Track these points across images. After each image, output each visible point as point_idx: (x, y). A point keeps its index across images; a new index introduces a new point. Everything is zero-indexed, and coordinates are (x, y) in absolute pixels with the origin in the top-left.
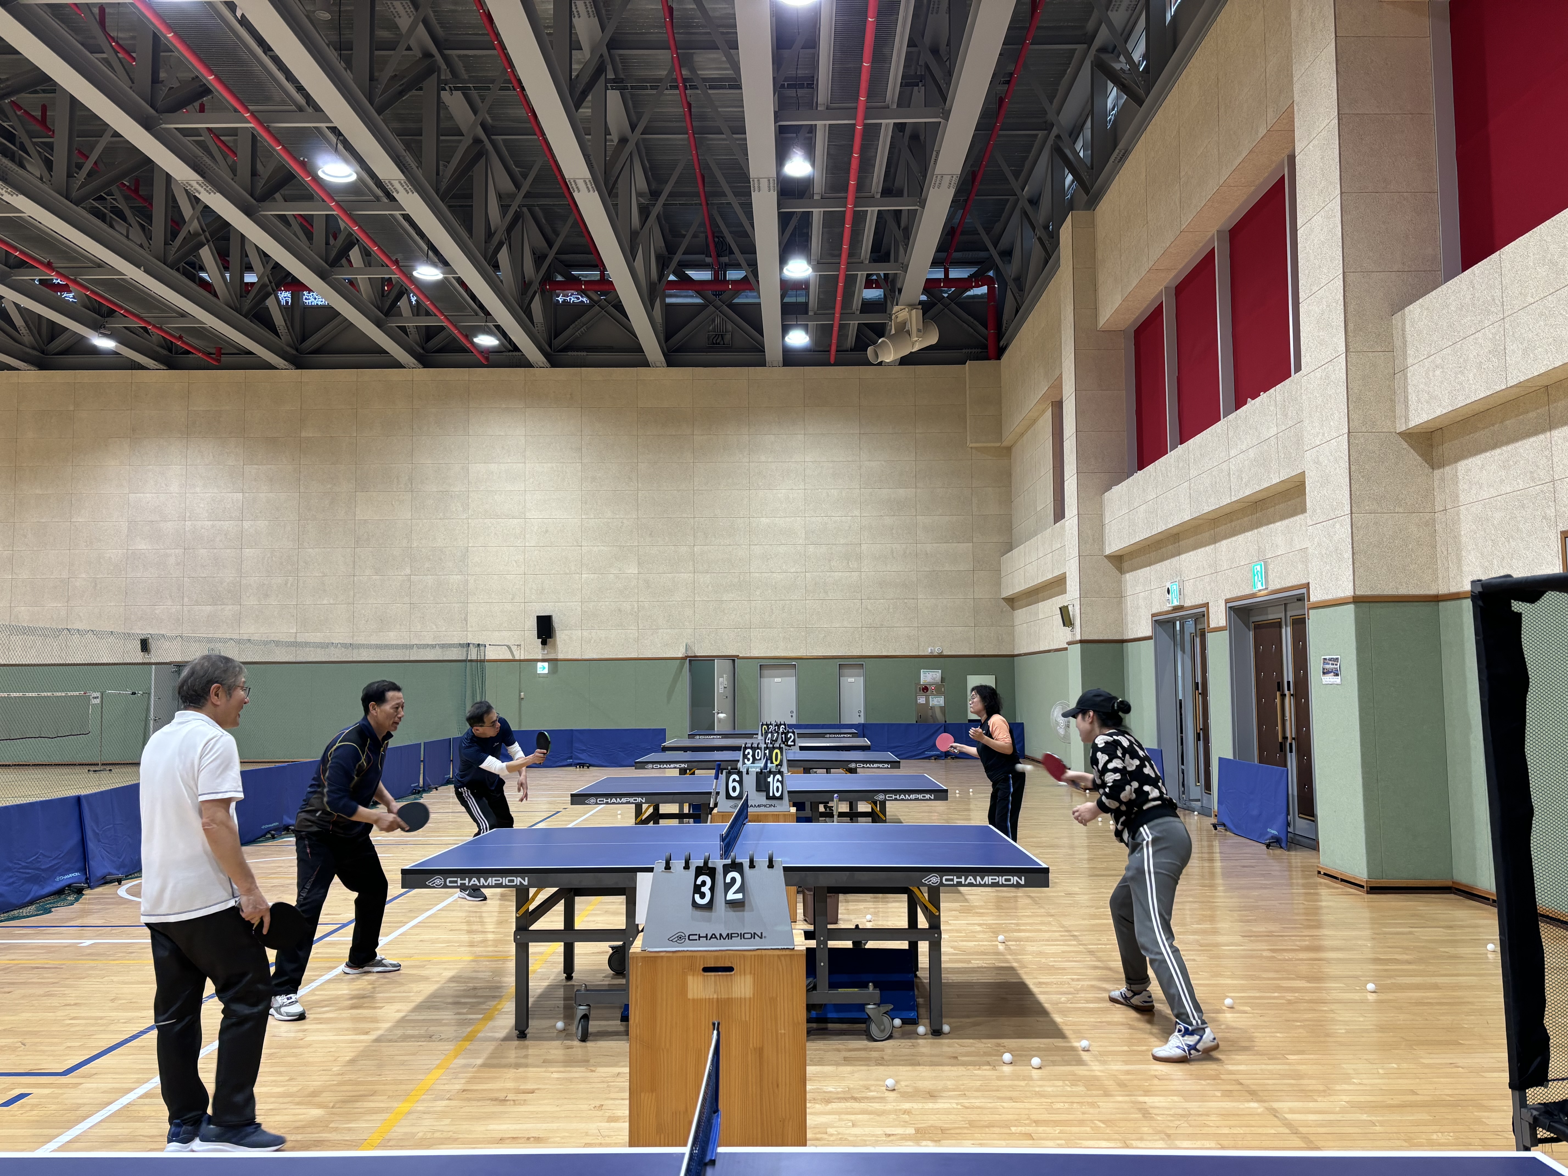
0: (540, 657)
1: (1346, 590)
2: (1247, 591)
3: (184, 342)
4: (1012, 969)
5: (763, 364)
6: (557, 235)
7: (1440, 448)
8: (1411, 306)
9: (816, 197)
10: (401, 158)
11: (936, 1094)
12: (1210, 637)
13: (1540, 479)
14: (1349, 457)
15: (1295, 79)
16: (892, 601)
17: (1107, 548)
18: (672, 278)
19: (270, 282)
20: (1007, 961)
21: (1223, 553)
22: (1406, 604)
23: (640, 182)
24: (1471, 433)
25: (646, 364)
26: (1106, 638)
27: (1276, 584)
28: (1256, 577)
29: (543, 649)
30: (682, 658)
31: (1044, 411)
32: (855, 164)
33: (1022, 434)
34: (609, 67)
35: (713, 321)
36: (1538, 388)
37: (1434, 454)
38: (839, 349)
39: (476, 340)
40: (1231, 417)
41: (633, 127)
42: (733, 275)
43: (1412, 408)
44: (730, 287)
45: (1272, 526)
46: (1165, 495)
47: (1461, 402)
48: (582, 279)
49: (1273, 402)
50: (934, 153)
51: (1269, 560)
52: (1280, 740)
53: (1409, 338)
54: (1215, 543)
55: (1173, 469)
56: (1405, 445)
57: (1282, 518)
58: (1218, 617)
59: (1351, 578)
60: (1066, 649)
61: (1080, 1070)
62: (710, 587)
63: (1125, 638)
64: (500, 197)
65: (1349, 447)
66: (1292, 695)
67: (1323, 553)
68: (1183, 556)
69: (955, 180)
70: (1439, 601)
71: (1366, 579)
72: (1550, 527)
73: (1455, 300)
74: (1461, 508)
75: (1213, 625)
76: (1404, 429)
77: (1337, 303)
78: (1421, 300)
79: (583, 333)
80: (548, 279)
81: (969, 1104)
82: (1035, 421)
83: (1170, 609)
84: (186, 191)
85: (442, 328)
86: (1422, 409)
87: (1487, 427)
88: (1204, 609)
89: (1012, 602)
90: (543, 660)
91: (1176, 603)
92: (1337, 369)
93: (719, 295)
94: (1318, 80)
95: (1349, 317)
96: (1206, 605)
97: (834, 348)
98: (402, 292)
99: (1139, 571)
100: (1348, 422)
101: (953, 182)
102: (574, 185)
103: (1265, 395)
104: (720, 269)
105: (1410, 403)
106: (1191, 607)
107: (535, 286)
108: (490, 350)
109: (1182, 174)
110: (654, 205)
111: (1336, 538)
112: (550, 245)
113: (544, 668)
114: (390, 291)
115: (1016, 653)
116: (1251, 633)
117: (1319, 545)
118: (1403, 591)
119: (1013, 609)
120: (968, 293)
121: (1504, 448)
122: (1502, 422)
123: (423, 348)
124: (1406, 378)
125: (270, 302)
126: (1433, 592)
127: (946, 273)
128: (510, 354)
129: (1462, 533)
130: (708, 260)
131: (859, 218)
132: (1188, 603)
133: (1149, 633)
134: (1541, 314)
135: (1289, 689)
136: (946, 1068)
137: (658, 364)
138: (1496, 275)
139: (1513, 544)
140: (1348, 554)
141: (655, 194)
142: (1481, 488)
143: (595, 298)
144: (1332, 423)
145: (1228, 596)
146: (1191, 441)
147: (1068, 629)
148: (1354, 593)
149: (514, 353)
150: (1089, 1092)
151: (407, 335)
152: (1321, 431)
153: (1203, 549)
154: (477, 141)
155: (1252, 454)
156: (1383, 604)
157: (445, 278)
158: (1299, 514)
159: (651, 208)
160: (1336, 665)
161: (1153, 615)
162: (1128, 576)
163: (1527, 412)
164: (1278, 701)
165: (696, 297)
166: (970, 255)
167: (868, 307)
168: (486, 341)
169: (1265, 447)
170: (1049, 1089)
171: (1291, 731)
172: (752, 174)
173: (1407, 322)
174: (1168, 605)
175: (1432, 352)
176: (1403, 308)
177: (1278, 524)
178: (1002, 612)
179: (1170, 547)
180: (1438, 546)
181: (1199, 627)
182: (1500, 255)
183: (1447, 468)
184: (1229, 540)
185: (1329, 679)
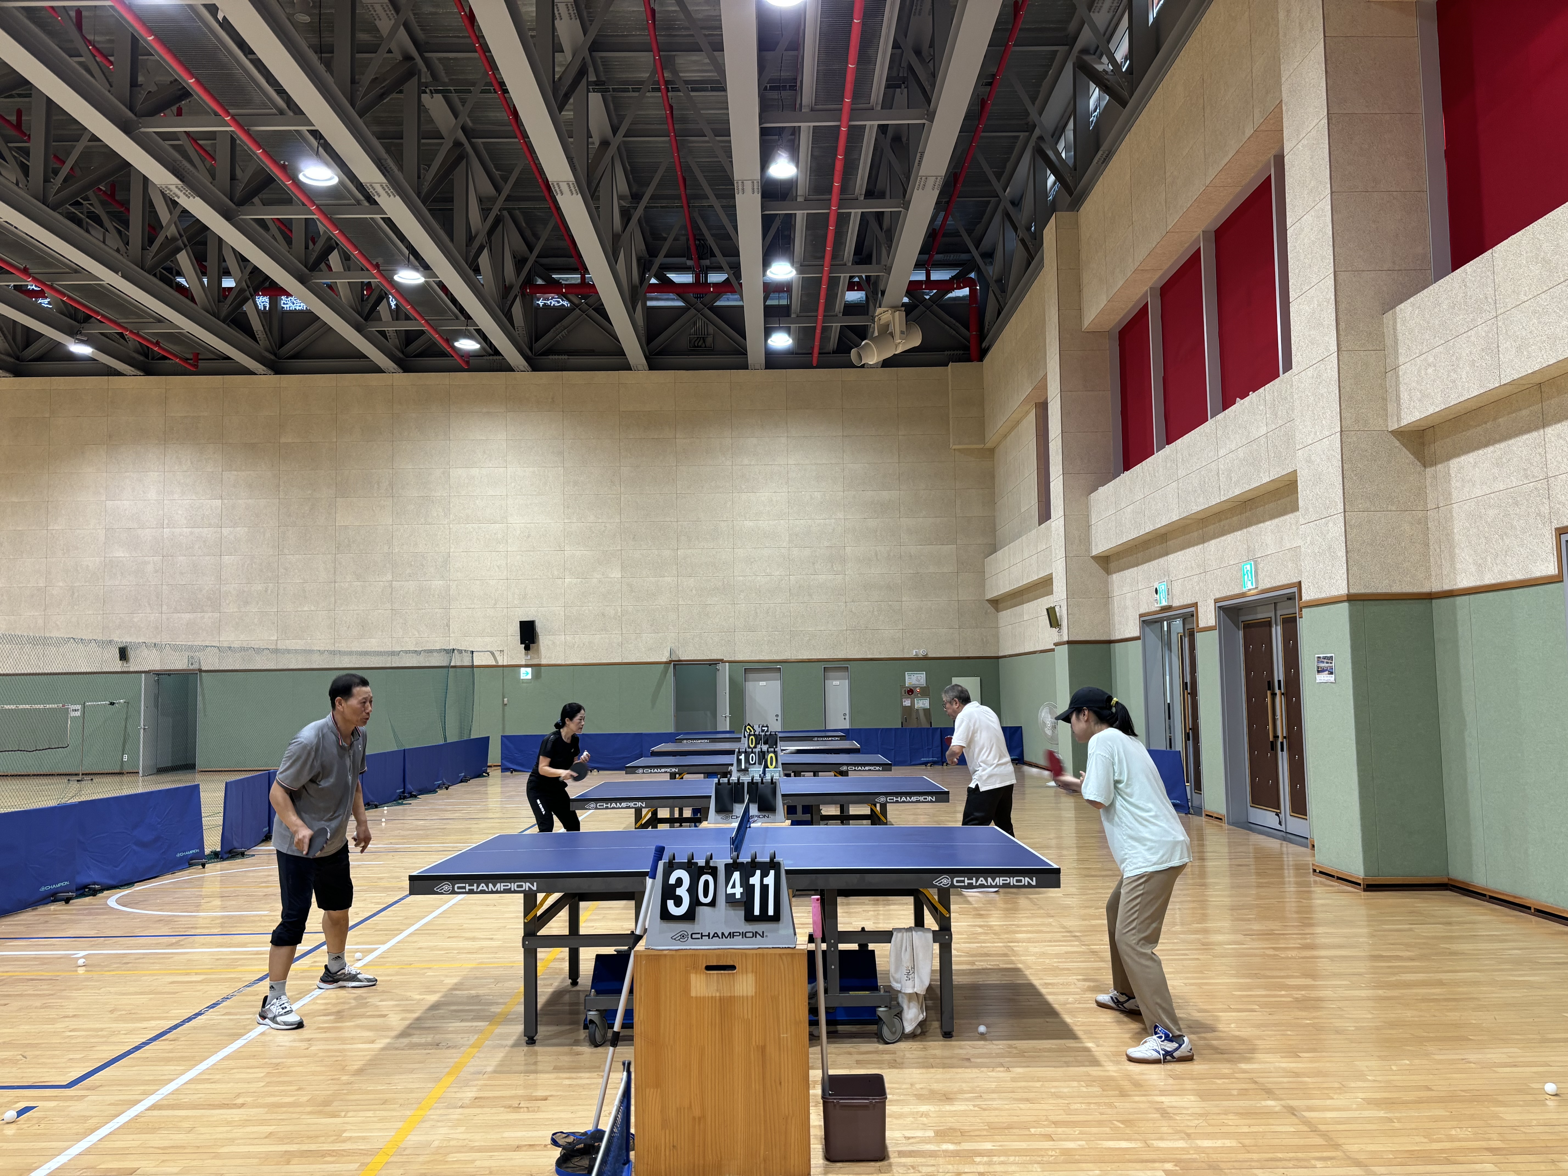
0: (523, 663)
1: (1340, 588)
2: (1237, 591)
3: (160, 347)
4: (1017, 970)
5: (745, 367)
6: (538, 239)
7: (1432, 446)
8: (1403, 304)
9: (799, 199)
10: (383, 161)
11: (951, 1096)
12: (1199, 637)
13: (1533, 476)
14: (1342, 455)
15: (1283, 79)
16: (876, 603)
17: (1093, 548)
18: (653, 281)
19: (248, 287)
20: (1012, 962)
21: (1212, 553)
22: (1400, 601)
23: (622, 185)
24: (1463, 431)
25: (628, 367)
26: (1093, 639)
27: (1266, 584)
28: (1246, 576)
29: (526, 654)
30: (666, 663)
31: (1027, 413)
32: (839, 166)
33: (1005, 436)
34: (591, 70)
35: (695, 323)
36: (1531, 385)
37: (1426, 451)
38: (821, 351)
39: (457, 344)
40: (1220, 417)
41: (615, 130)
42: (715, 278)
43: (1403, 406)
44: (712, 289)
45: (1262, 525)
46: (1152, 495)
47: (1454, 400)
48: (563, 282)
49: (1262, 401)
50: (919, 155)
51: (1259, 560)
52: (1271, 739)
53: (1400, 337)
54: (1204, 542)
55: (1161, 469)
56: (1397, 444)
57: (1272, 517)
58: (1207, 617)
59: (1345, 576)
60: (1053, 650)
61: (1094, 1071)
62: (694, 591)
63: (1113, 638)
64: (480, 200)
65: (1341, 446)
66: (1283, 694)
67: (1316, 551)
68: (1171, 557)
69: (940, 182)
70: (1432, 599)
71: (1360, 577)
72: (1544, 524)
73: (1447, 299)
74: (1454, 506)
75: (1202, 624)
76: (1396, 427)
77: (1328, 303)
78: (1412, 299)
79: (563, 337)
80: (529, 282)
81: (985, 1106)
82: (1018, 423)
83: (1158, 609)
84: (162, 193)
85: (422, 332)
86: (1414, 407)
87: (1479, 425)
88: (1193, 609)
89: (997, 603)
90: (526, 666)
91: (1164, 603)
92: (1329, 367)
93: (700, 298)
94: (1307, 80)
95: (1340, 316)
96: (1195, 605)
97: (816, 350)
98: (382, 297)
99: (1126, 572)
100: (1341, 421)
101: (937, 183)
102: (557, 188)
103: (1254, 394)
104: (701, 272)
105: (1402, 401)
106: (1180, 606)
107: (516, 290)
108: (471, 354)
109: (1168, 174)
110: (635, 208)
111: (1329, 536)
112: (531, 249)
113: (527, 674)
114: (369, 295)
115: (1001, 654)
116: (1240, 632)
117: (1312, 543)
118: (1396, 589)
119: (998, 610)
120: (950, 295)
121: (1497, 446)
122: (1495, 419)
123: (403, 352)
124: (1398, 377)
125: (247, 307)
126: (1426, 589)
127: (928, 275)
128: (491, 357)
129: (1455, 531)
130: (690, 263)
131: (843, 220)
132: (1176, 603)
133: (1136, 633)
134: (1535, 312)
135: (1280, 688)
136: (960, 1070)
137: (640, 367)
138: (1489, 273)
139: (1507, 541)
140: (1342, 553)
141: (636, 197)
142: (1473, 485)
143: (576, 301)
144: (1324, 422)
145: (1218, 596)
146: (1179, 441)
147: (1055, 630)
148: (1348, 591)
149: (495, 357)
150: (1105, 1093)
151: (387, 340)
152: (1313, 430)
153: (1191, 549)
154: (457, 144)
155: (1241, 453)
156: (1377, 602)
157: (426, 282)
158: (1289, 513)
159: (632, 211)
160: (1331, 663)
161: (1141, 616)
162: (1116, 577)
163: (1520, 410)
164: (1269, 700)
165: (677, 300)
166: (952, 257)
167: (851, 309)
168: (467, 345)
169: (1255, 446)
170: (1066, 1090)
171: (1281, 730)
172: (737, 176)
173: (1398, 320)
174: (1156, 605)
175: (1424, 351)
176: (1394, 307)
177: (1268, 523)
178: (986, 613)
179: (1158, 547)
180: (1431, 544)
181: (1187, 627)
182: (1492, 253)
183: (1439, 466)
184: (1218, 540)
185: (1324, 677)
